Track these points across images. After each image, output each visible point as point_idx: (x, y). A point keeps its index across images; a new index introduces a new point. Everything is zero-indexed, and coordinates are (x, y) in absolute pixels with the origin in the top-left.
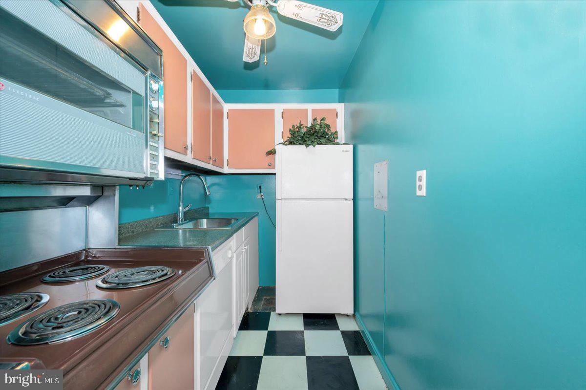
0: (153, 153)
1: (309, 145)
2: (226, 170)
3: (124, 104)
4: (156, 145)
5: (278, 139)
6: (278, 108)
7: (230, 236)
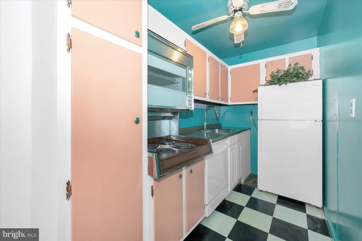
0: (190, 99)
1: (281, 84)
2: (230, 103)
3: (179, 82)
4: (191, 96)
5: (263, 82)
6: (262, 62)
7: (227, 137)
